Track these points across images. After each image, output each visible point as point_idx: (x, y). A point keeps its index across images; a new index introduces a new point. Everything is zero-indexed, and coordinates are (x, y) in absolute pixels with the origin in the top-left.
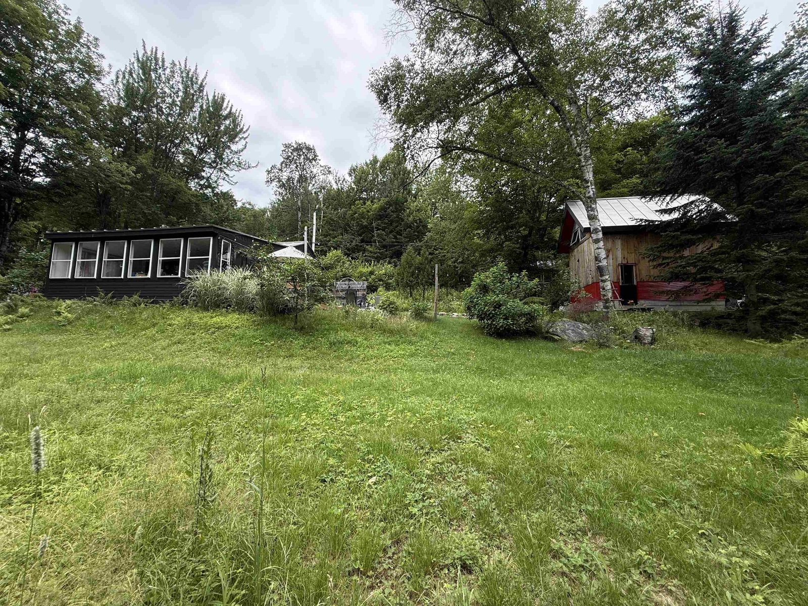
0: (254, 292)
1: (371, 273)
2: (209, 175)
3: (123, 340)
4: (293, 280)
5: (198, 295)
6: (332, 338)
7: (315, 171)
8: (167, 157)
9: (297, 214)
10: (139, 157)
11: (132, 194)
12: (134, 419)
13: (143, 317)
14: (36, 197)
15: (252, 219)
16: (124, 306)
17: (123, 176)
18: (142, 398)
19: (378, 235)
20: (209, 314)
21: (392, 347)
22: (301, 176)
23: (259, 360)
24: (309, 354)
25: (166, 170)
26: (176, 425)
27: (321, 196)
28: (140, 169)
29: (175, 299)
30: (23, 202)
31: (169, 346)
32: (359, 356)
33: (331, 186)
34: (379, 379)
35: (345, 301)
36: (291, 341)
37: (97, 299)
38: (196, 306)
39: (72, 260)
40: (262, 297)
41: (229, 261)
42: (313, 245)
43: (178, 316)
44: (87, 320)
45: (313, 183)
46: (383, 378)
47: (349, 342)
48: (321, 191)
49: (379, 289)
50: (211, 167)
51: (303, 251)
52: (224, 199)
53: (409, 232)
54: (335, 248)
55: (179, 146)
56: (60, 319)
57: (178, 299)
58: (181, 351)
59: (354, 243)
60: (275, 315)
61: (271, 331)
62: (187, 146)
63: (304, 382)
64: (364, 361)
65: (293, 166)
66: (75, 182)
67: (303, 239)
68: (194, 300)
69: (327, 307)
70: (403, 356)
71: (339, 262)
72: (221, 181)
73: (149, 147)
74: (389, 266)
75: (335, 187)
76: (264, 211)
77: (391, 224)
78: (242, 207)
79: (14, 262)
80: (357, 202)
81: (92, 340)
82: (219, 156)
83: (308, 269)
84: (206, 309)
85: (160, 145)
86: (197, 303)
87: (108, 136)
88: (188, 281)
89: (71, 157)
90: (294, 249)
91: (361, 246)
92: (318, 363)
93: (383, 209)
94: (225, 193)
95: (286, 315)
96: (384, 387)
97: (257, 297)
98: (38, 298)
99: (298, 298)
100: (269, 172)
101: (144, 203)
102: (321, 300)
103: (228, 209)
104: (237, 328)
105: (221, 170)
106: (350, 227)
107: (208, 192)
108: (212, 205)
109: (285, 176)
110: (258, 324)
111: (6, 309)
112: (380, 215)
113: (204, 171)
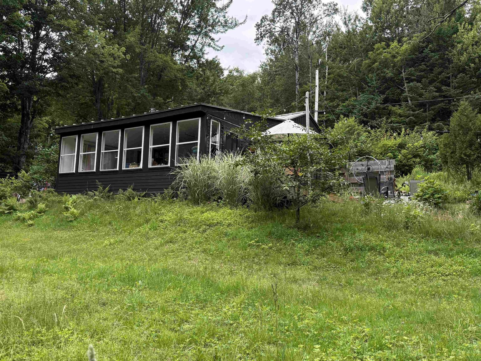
0: (247, 180)
1: (402, 146)
2: (193, 43)
3: (120, 238)
4: (293, 163)
5: (188, 187)
6: (348, 241)
7: (316, 12)
8: (153, 30)
9: (294, 76)
10: (128, 36)
11: (122, 78)
12: (135, 327)
13: (137, 212)
14: (48, 93)
15: (241, 88)
16: (120, 199)
17: (114, 59)
18: (141, 304)
19: (411, 90)
20: (199, 208)
21: (442, 258)
22: (297, 23)
23: (256, 267)
24: (317, 263)
25: (153, 45)
26: (175, 340)
27: (325, 47)
28: (129, 49)
29: (166, 191)
30: (38, 99)
31: (162, 245)
32: (388, 269)
33: (338, 29)
34: (423, 307)
35: (362, 189)
36: (293, 244)
37: (97, 193)
38: (186, 199)
39: (76, 154)
40: (256, 187)
41: (218, 145)
42: (316, 114)
43: (169, 211)
44: (89, 215)
45: (314, 29)
46: (430, 306)
47: (372, 249)
48: (325, 39)
49: (415, 170)
50: (196, 33)
51: (305, 125)
52: (210, 70)
53: (463, 78)
54: (347, 116)
55: (164, 15)
56: (68, 215)
57: (168, 192)
58: (173, 251)
59: (373, 106)
60: (270, 209)
61: (268, 230)
62: (171, 13)
63: (313, 301)
64: (396, 277)
65: (288, 13)
66: (77, 73)
67: (303, 108)
68: (184, 193)
69: (338, 197)
70: (460, 274)
71: (352, 134)
72: (206, 49)
73: (136, 23)
74: (431, 133)
75: (344, 29)
76: (253, 78)
77: (432, 70)
78: (229, 76)
79: (33, 159)
80: (376, 46)
81: (93, 236)
82: (203, 18)
83: (311, 148)
84: (196, 202)
85: (146, 18)
86: (187, 196)
87: (101, 20)
88: (178, 170)
89: (72, 47)
90: (293, 122)
91: (384, 109)
92: (330, 276)
93: (418, 49)
94: (211, 61)
95: (285, 210)
96: (431, 319)
97: (250, 187)
98: (51, 194)
99: (299, 187)
100: (258, 26)
101: (133, 86)
102: (329, 189)
103: (214, 81)
104: (229, 225)
105: (206, 35)
106: (367, 83)
107: (193, 63)
108: (197, 79)
109: (278, 26)
110: (253, 221)
111: (29, 205)
112: (412, 59)
113: (189, 39)
